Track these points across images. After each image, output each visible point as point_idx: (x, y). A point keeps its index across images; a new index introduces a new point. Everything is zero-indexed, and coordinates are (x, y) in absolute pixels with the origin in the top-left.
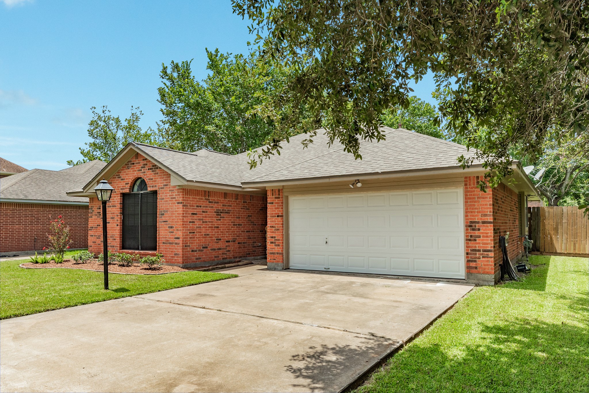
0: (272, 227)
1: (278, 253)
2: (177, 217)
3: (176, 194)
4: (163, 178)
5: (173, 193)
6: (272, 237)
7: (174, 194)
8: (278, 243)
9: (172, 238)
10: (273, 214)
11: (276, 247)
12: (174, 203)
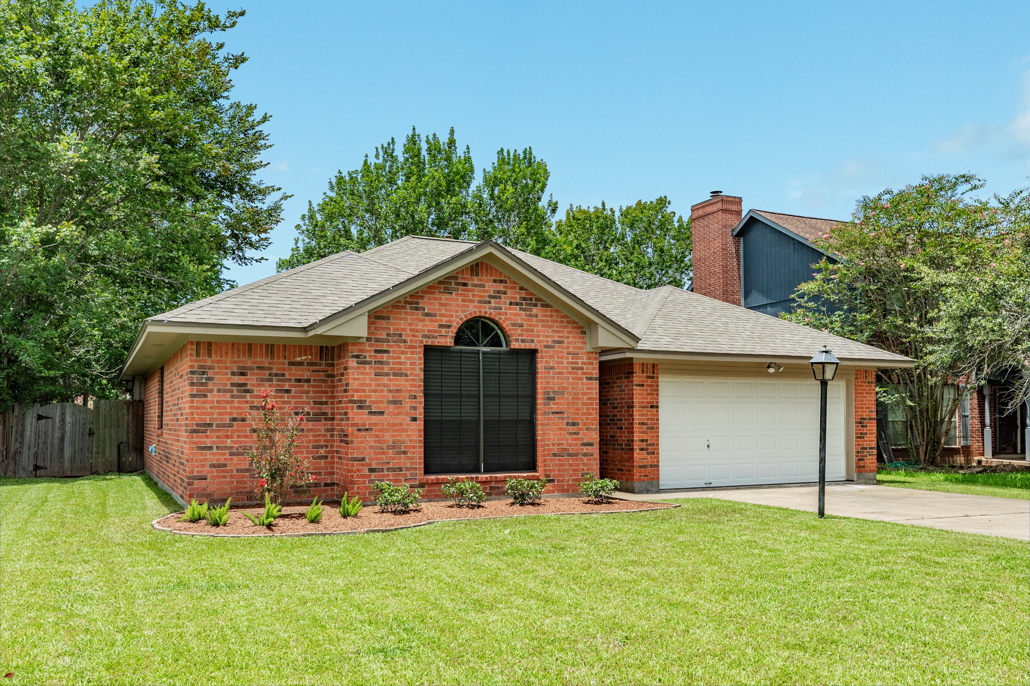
0: (643, 424)
1: (651, 466)
2: (587, 404)
3: (585, 360)
4: (549, 327)
5: (578, 358)
6: (642, 441)
7: (580, 361)
8: (651, 449)
9: (576, 445)
10: (643, 403)
11: (649, 456)
12: (581, 379)
